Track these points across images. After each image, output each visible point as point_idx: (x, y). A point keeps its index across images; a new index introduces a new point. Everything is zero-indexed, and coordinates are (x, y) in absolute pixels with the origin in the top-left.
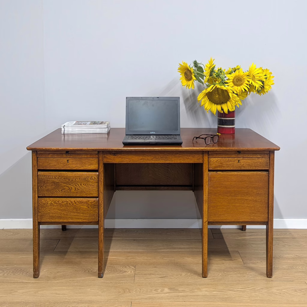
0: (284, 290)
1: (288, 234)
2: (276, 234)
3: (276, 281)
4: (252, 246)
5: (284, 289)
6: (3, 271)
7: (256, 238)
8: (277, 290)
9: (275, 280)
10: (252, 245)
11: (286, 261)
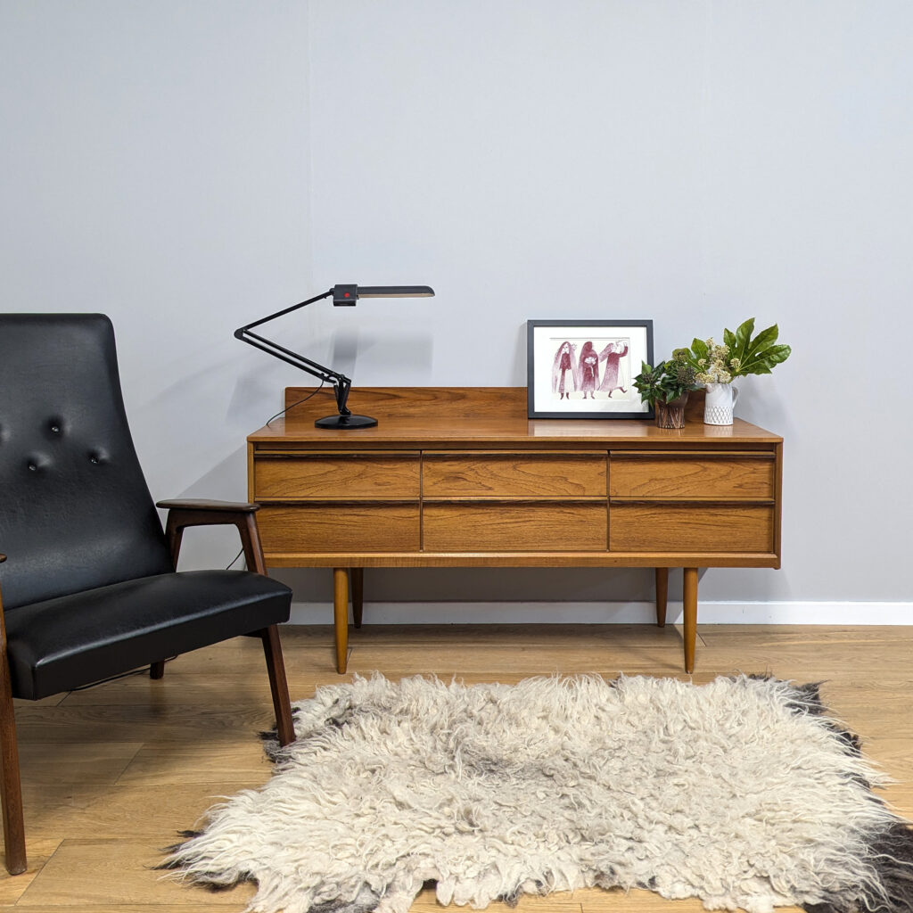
0: (906, 759)
1: (873, 636)
2: (846, 636)
3: (884, 738)
4: (800, 662)
5: (907, 756)
6: (237, 715)
7: (803, 645)
8: (891, 758)
9: (879, 736)
10: (800, 660)
11: (891, 694)
